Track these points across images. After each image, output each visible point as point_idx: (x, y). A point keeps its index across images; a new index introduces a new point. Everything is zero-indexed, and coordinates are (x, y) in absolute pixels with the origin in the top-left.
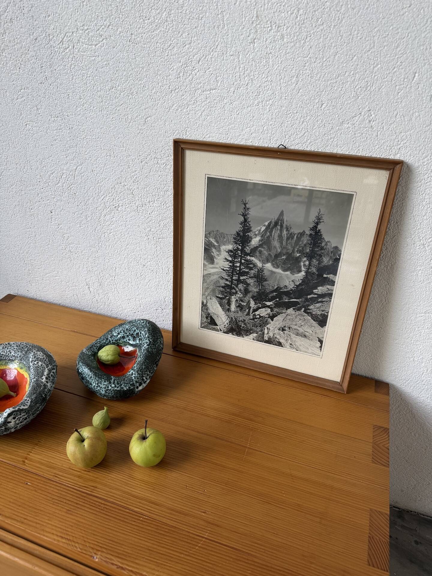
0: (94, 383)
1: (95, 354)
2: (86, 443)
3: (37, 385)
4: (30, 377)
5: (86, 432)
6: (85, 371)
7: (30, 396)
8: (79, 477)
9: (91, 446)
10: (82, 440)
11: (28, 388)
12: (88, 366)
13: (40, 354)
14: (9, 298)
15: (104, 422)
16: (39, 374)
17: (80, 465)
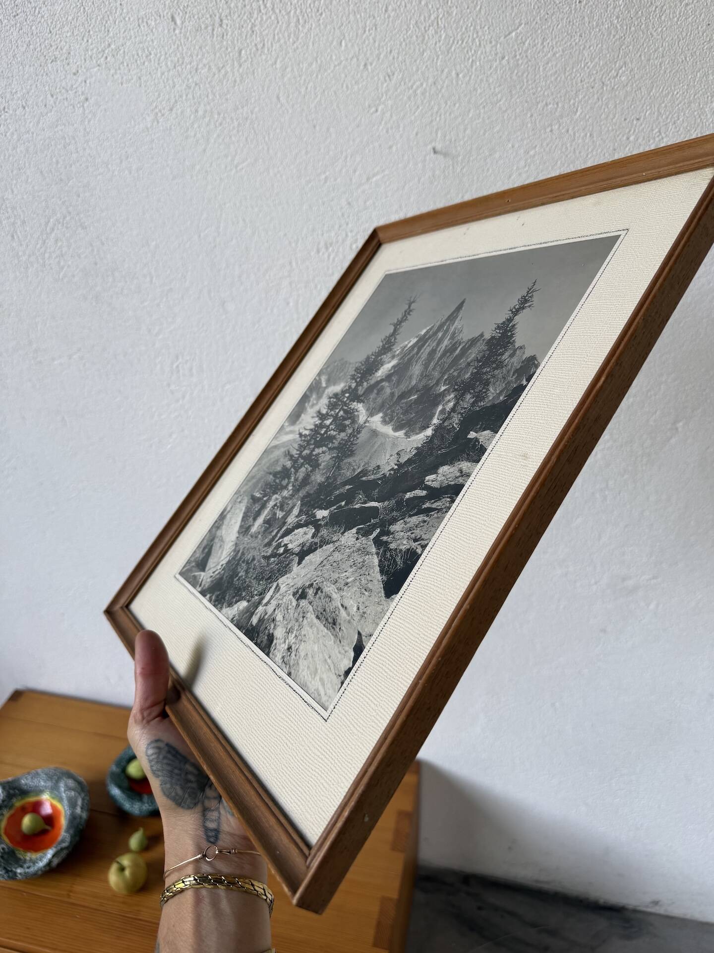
0: (127, 805)
1: (124, 770)
2: (127, 873)
3: (73, 818)
4: (65, 809)
5: (126, 861)
6: (115, 791)
7: (67, 831)
8: (124, 903)
9: (133, 874)
10: (122, 869)
11: (63, 822)
12: (120, 787)
13: (71, 783)
14: (17, 695)
15: (141, 843)
16: (72, 804)
17: (124, 892)
